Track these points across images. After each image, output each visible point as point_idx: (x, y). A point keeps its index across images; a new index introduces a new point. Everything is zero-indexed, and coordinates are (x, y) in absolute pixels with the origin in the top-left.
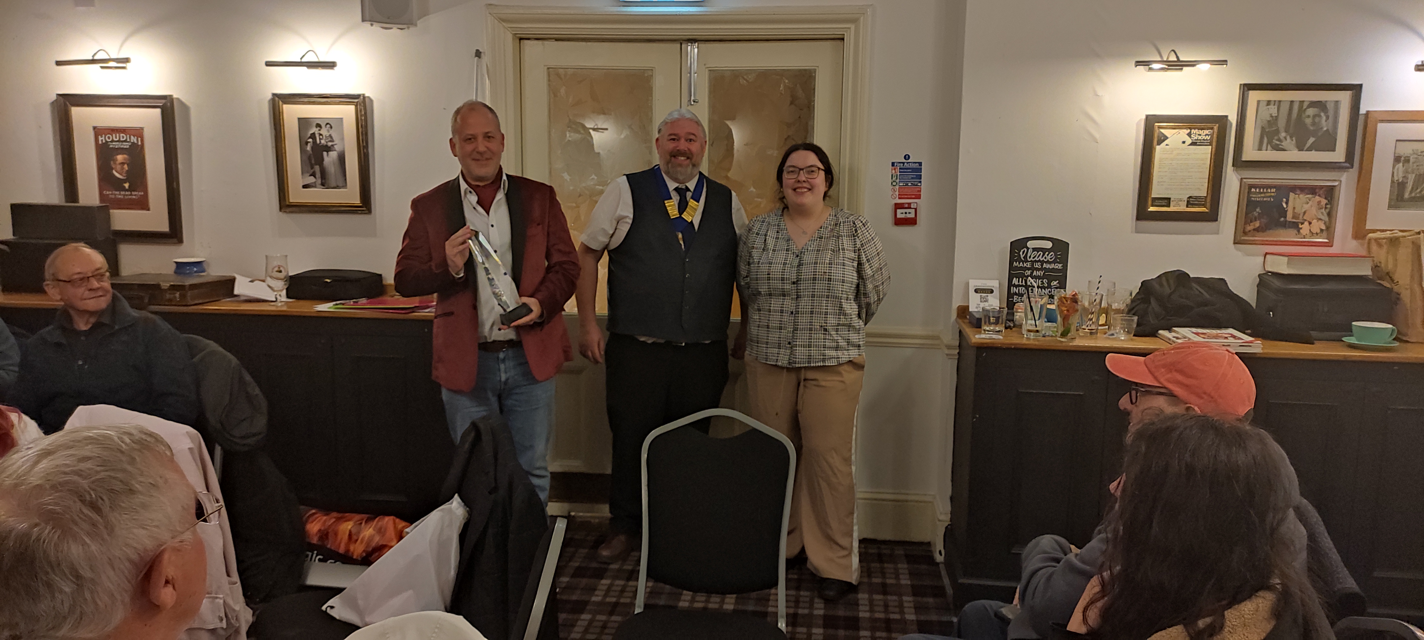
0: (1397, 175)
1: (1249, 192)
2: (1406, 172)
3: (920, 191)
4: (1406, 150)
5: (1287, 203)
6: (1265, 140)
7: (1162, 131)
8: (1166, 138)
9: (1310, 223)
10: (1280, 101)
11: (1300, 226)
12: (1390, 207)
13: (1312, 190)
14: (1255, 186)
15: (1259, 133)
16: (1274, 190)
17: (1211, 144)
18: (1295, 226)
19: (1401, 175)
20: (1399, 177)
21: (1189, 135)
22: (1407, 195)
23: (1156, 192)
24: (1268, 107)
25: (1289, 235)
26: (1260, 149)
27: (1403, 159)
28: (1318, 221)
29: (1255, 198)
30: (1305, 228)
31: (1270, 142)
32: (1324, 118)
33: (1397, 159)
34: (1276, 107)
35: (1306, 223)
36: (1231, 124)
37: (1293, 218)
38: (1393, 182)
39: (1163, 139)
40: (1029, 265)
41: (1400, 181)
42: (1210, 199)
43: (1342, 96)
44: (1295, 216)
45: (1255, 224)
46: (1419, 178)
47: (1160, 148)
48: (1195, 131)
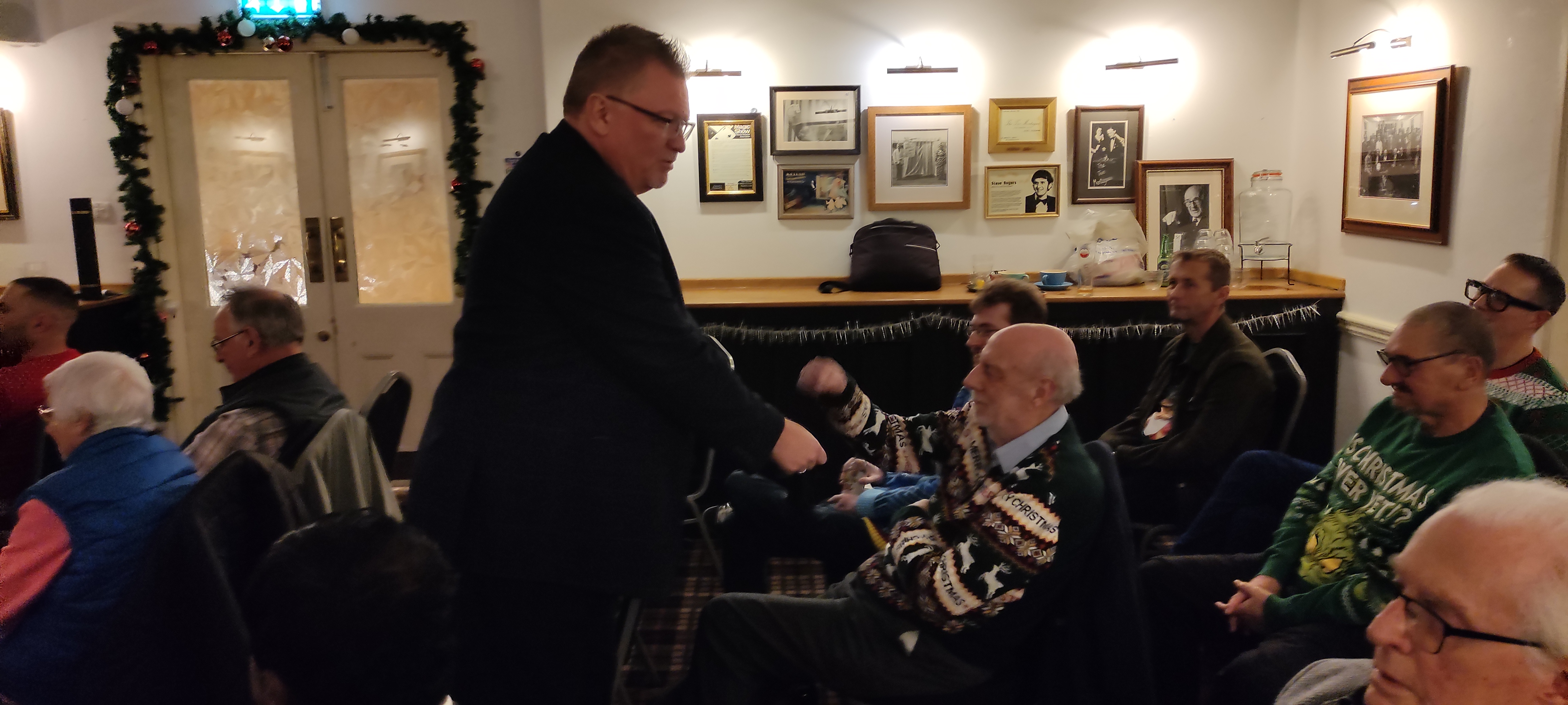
0: (896, 159)
1: (785, 177)
2: (902, 156)
4: (899, 138)
5: (815, 184)
6: (793, 133)
7: (711, 127)
8: (715, 133)
9: (834, 201)
10: (801, 101)
11: (827, 203)
12: (893, 184)
13: (832, 173)
14: (789, 172)
15: (787, 127)
16: (803, 174)
17: (751, 137)
18: (823, 203)
19: (898, 158)
20: (897, 160)
21: (733, 129)
22: (904, 175)
24: (793, 105)
25: (818, 210)
26: (789, 140)
27: (898, 145)
28: (840, 198)
29: (791, 181)
30: (831, 204)
31: (797, 134)
33: (894, 146)
34: (798, 105)
35: (831, 200)
36: (765, 119)
37: (821, 196)
38: (893, 164)
39: (712, 134)
41: (898, 163)
42: (755, 183)
43: (850, 95)
44: (822, 195)
45: (793, 203)
46: (912, 161)
47: (711, 143)
48: (737, 127)
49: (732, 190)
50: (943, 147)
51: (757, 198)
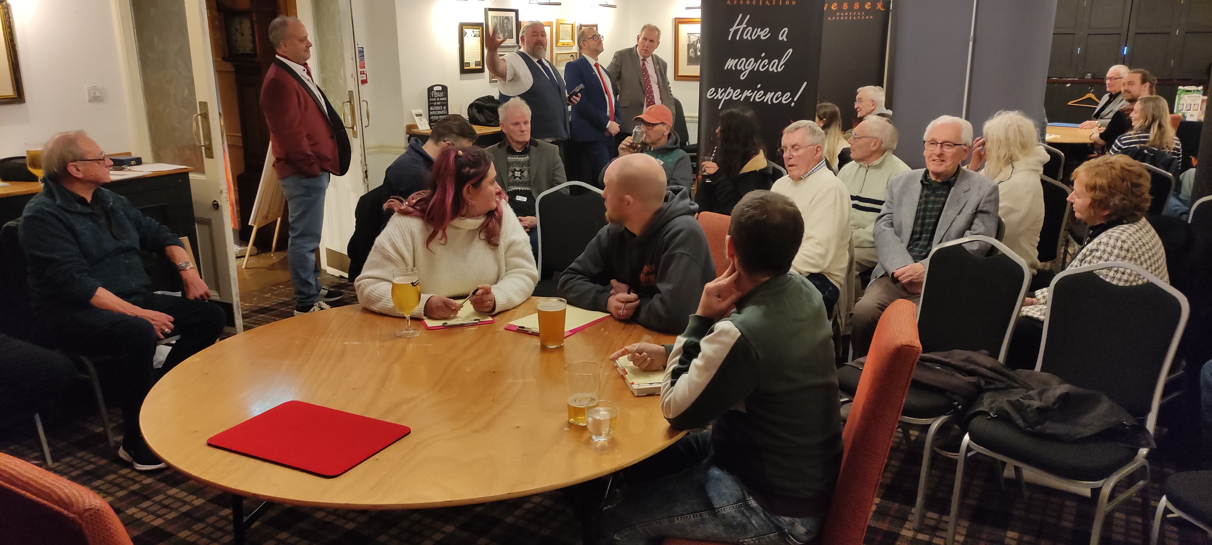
3: (364, 64)
7: (465, 30)
8: (467, 33)
10: (497, 16)
17: (479, 36)
21: (472, 32)
23: (466, 60)
32: (510, 24)
34: (496, 19)
36: (484, 27)
40: (435, 99)
42: (481, 62)
43: (513, 14)
47: (465, 39)
48: (475, 30)
49: (473, 66)
51: (482, 71)
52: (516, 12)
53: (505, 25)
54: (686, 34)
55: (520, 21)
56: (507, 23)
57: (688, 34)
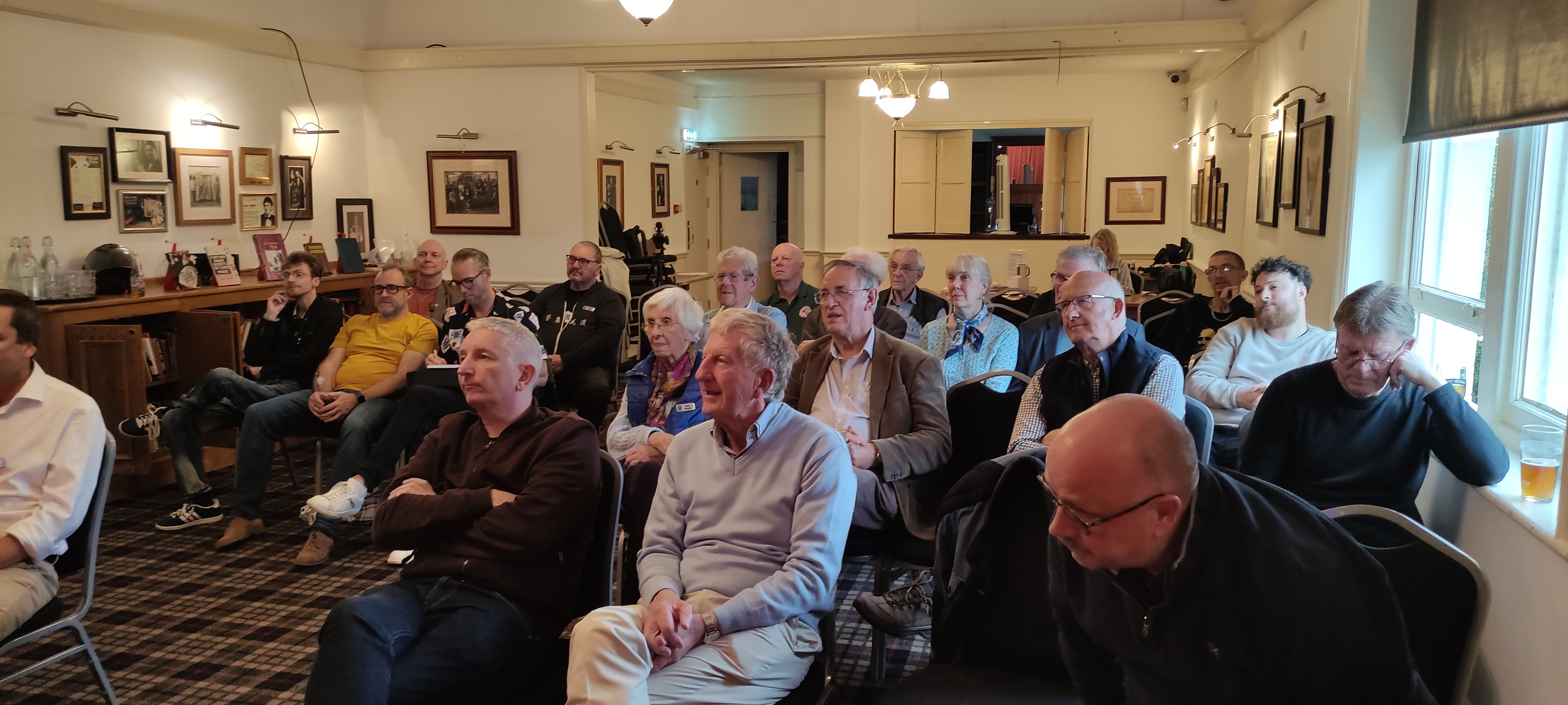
0: (192, 187)
1: (124, 199)
2: (195, 185)
4: (193, 173)
5: (143, 205)
12: (192, 205)
13: (154, 197)
16: (136, 197)
17: (100, 167)
18: (149, 220)
19: (194, 187)
22: (197, 199)
23: (75, 200)
27: (193, 178)
29: (128, 203)
32: (155, 152)
33: (191, 177)
35: (154, 218)
36: (108, 154)
38: (191, 191)
39: (74, 162)
41: (194, 190)
42: (105, 204)
43: (162, 138)
44: (149, 214)
45: (130, 220)
46: (201, 188)
47: (73, 171)
48: (90, 157)
49: (88, 210)
50: (217, 180)
51: (107, 216)
52: (167, 135)
53: (148, 153)
54: (443, 173)
55: (174, 149)
56: (151, 150)
57: (445, 172)
